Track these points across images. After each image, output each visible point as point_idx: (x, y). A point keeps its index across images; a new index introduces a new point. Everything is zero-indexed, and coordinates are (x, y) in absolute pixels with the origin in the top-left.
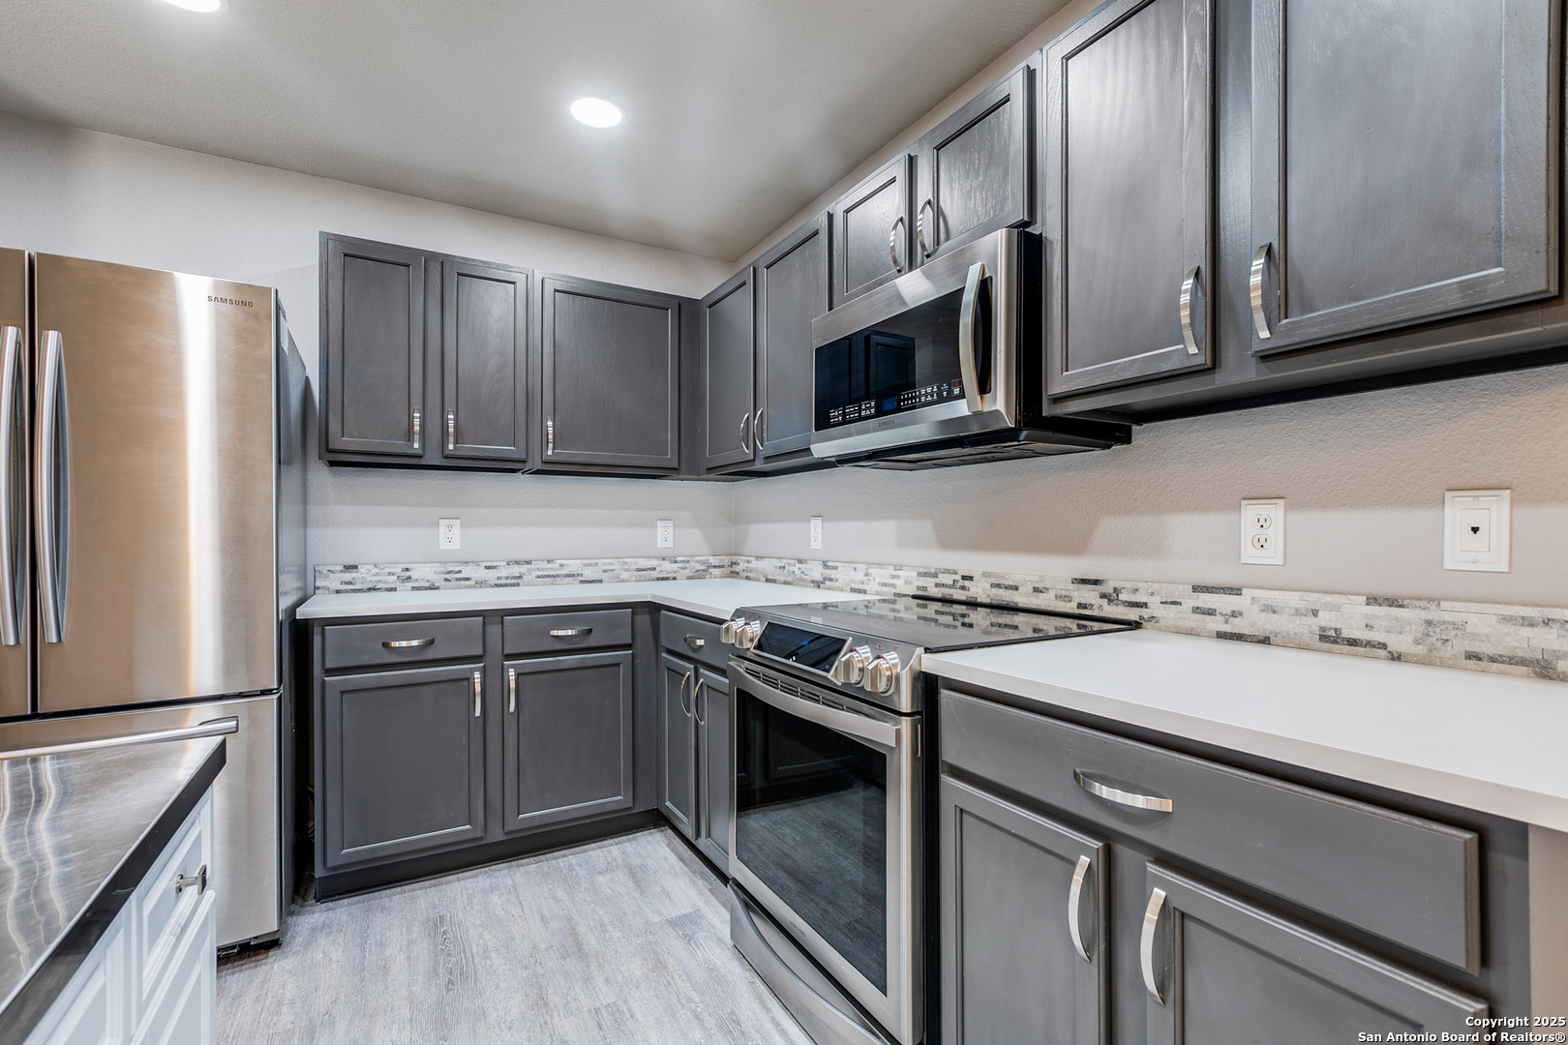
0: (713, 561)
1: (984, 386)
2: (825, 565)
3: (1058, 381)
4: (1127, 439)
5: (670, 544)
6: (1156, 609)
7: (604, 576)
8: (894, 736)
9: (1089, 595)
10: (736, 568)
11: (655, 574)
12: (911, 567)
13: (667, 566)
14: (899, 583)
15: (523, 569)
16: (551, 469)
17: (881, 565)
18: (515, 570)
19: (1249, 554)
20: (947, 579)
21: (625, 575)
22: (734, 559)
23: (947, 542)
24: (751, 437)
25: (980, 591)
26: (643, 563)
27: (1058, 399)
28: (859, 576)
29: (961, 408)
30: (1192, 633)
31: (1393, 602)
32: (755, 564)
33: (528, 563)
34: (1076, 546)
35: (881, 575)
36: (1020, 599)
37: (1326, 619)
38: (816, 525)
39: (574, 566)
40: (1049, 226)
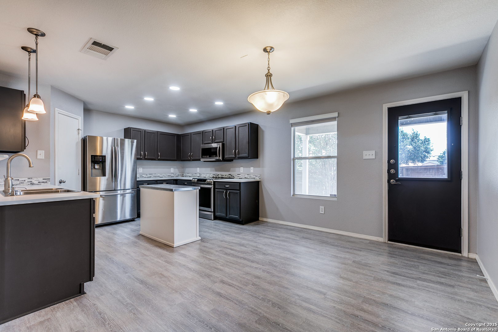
0: (179, 174)
1: (219, 157)
2: (200, 174)
3: (226, 157)
4: (233, 161)
5: (173, 171)
6: (235, 177)
7: (163, 176)
8: (211, 186)
9: (230, 176)
10: (183, 175)
11: (171, 176)
12: (212, 174)
13: (173, 175)
14: (210, 176)
15: (151, 175)
16: (159, 160)
17: (208, 174)
18: (150, 175)
19: (241, 172)
20: (216, 175)
21: (166, 176)
22: (183, 174)
23: (216, 171)
24: (190, 156)
25: (220, 176)
26: (169, 174)
27: (226, 158)
28: (205, 175)
29: (218, 158)
30: (237, 178)
31: (248, 175)
32: (187, 174)
33: (152, 174)
34: (229, 171)
35: (208, 175)
36: (224, 177)
37: (245, 176)
38: (198, 169)
39: (159, 175)
40: (225, 142)
